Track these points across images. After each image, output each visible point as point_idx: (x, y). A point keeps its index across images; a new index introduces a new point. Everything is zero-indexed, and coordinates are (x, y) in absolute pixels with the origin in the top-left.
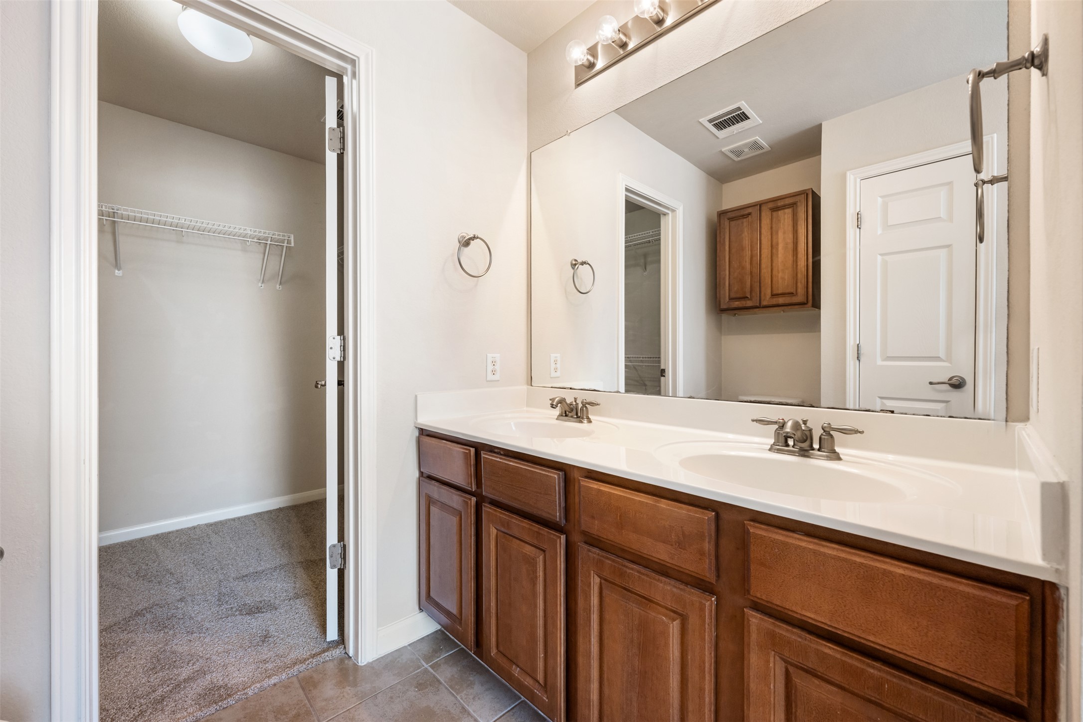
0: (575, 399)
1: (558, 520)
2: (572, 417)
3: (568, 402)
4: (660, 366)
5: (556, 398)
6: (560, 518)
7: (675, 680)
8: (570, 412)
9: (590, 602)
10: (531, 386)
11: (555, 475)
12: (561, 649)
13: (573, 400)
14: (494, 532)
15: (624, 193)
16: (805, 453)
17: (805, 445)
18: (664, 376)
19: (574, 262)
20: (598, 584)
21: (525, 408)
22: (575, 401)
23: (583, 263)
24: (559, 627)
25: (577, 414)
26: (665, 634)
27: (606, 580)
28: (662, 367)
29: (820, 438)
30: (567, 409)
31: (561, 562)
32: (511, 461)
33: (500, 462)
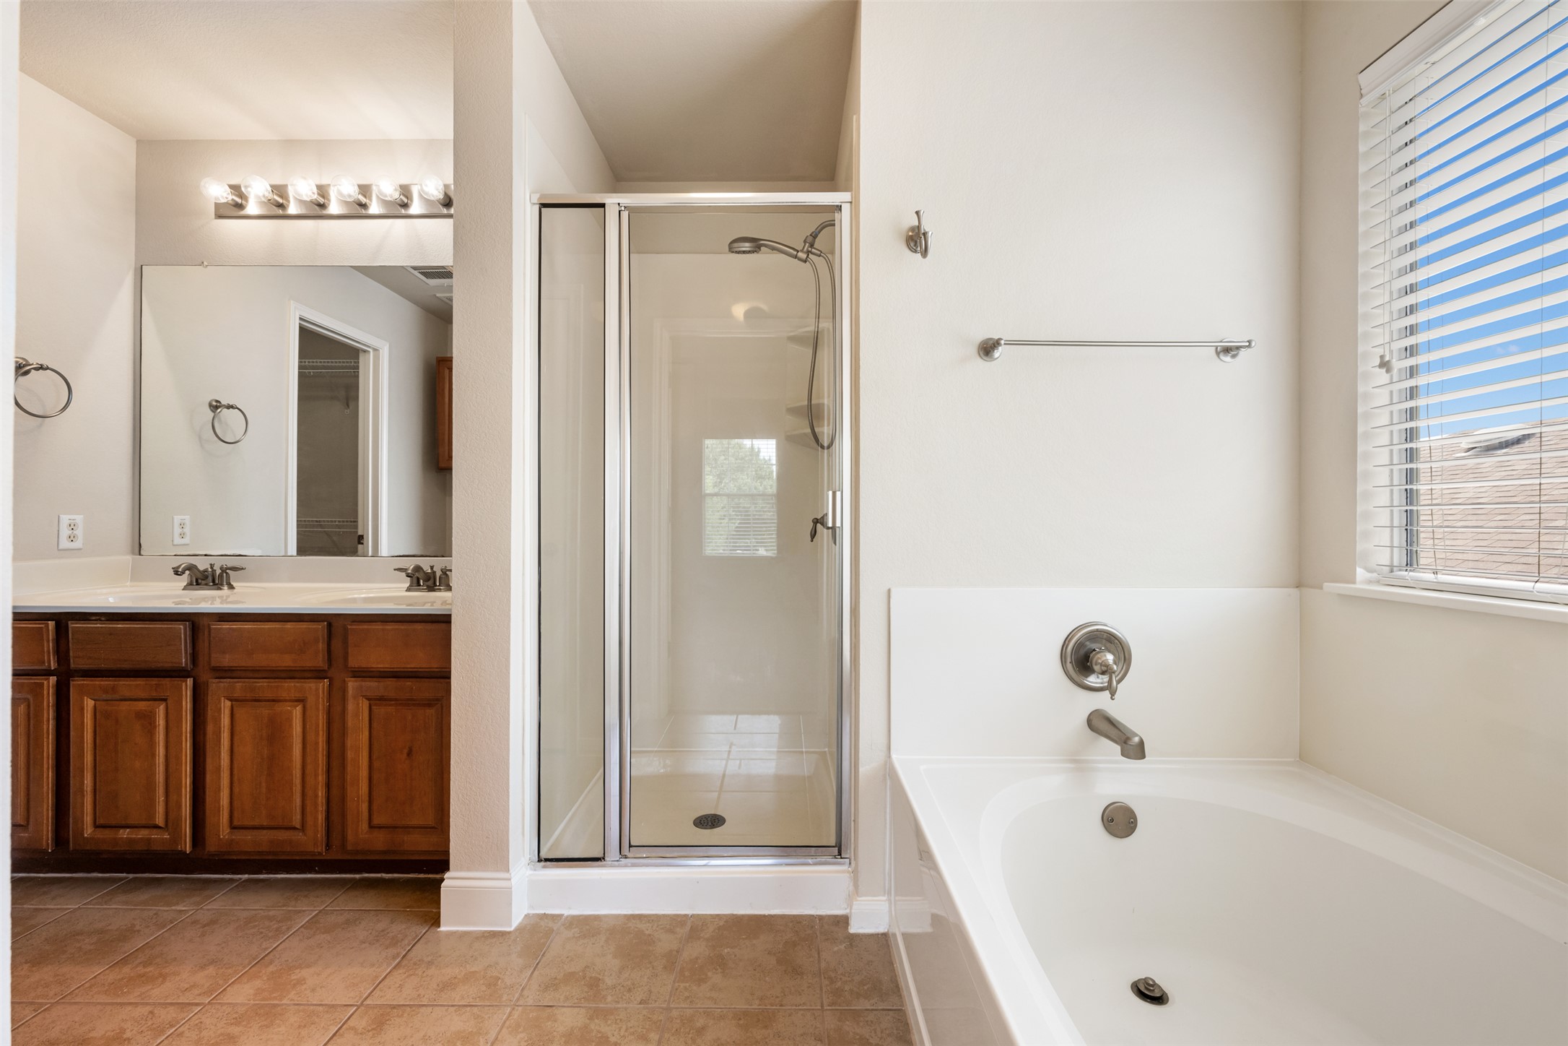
0: (212, 566)
1: (184, 665)
2: (206, 584)
3: (201, 568)
4: (357, 532)
5: (181, 565)
6: (186, 664)
7: (297, 748)
8: (203, 580)
9: (220, 724)
10: (140, 554)
11: (181, 627)
12: (187, 781)
13: (209, 566)
14: (89, 704)
15: (298, 321)
16: (431, 588)
17: (430, 583)
18: (362, 544)
19: (214, 403)
20: (229, 708)
21: (128, 584)
22: (212, 568)
23: (230, 407)
24: (184, 761)
25: (213, 581)
26: (289, 720)
27: (236, 700)
28: (360, 533)
29: (440, 577)
30: (199, 575)
31: (187, 702)
32: (118, 624)
33: (101, 627)
